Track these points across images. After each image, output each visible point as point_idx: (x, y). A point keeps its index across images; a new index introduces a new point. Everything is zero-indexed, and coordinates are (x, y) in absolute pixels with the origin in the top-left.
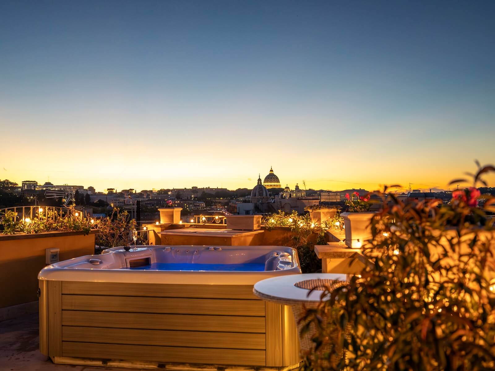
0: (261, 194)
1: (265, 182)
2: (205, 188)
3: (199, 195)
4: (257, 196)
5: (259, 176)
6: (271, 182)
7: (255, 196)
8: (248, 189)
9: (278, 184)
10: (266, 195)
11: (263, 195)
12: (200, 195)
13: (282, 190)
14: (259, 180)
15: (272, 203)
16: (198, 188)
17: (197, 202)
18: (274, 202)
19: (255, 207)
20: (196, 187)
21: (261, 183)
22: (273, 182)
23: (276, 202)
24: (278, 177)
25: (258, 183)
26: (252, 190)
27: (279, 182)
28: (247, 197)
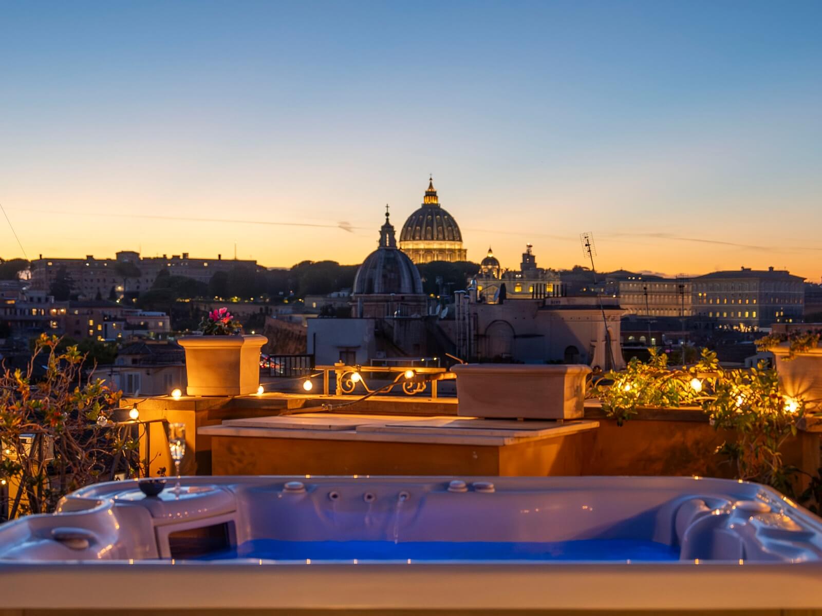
0: (391, 284)
1: (404, 238)
2: (169, 257)
3: (146, 284)
4: (376, 291)
5: (387, 214)
6: (429, 236)
7: (370, 290)
8: (341, 263)
9: (456, 246)
10: (414, 289)
11: (399, 286)
12: (150, 285)
13: (472, 269)
14: (387, 229)
15: (440, 319)
16: (141, 257)
17: (140, 311)
18: (450, 317)
19: (377, 335)
20: (133, 253)
21: (393, 241)
22: (438, 239)
23: (456, 316)
24: (456, 219)
25: (382, 241)
26: (357, 266)
27: (460, 240)
28: (334, 295)
